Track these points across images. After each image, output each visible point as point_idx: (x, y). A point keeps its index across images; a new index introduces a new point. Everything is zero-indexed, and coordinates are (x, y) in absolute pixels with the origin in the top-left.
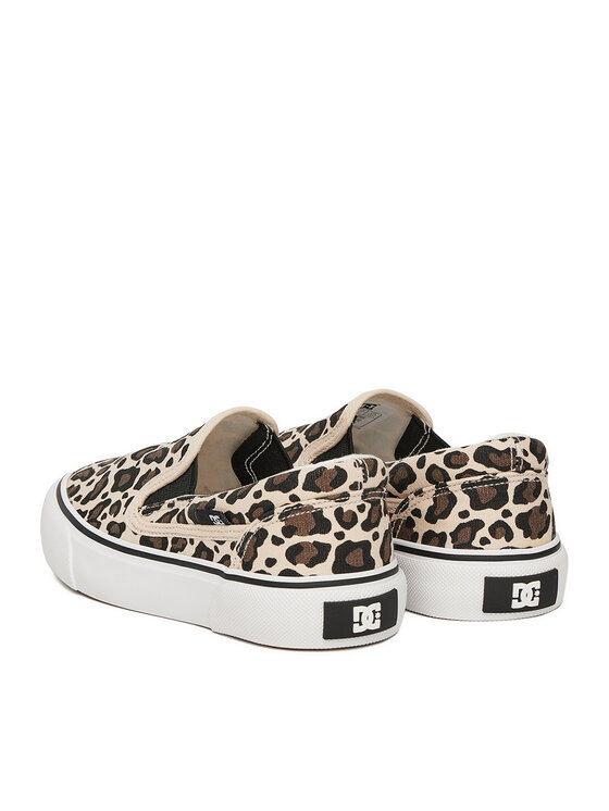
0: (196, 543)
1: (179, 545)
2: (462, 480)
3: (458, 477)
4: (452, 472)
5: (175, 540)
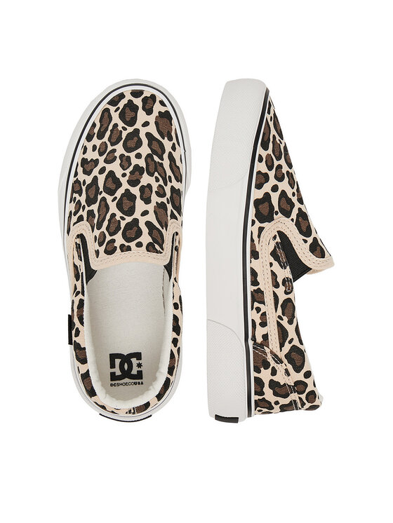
2: (298, 401)
3: (300, 398)
4: (303, 396)
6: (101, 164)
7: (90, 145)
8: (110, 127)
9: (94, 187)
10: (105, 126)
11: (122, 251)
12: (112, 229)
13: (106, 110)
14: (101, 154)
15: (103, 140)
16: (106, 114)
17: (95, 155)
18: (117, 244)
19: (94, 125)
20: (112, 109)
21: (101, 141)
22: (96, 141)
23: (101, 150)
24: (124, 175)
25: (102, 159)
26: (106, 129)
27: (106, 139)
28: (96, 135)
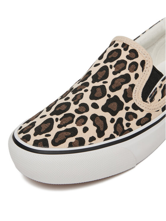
8: (63, 129)
10: (65, 133)
11: (128, 46)
12: (122, 65)
16: (57, 141)
17: (89, 123)
18: (127, 53)
19: (71, 145)
20: (50, 139)
24: (86, 91)
26: (67, 130)
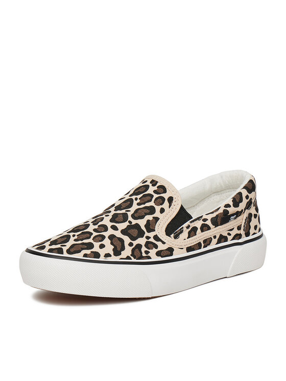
0: (218, 237)
1: (207, 242)
5: (205, 241)
6: (111, 232)
7: (102, 252)
9: (129, 231)
13: (69, 252)
14: (103, 237)
15: (92, 241)
21: (94, 243)
22: (96, 248)
23: (100, 239)
25: (106, 234)
27: (90, 240)
28: (92, 250)
